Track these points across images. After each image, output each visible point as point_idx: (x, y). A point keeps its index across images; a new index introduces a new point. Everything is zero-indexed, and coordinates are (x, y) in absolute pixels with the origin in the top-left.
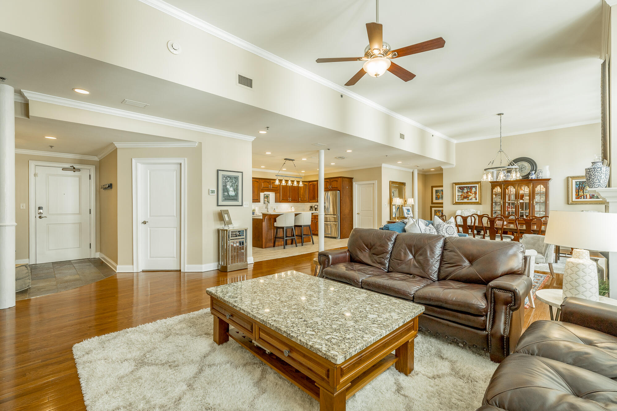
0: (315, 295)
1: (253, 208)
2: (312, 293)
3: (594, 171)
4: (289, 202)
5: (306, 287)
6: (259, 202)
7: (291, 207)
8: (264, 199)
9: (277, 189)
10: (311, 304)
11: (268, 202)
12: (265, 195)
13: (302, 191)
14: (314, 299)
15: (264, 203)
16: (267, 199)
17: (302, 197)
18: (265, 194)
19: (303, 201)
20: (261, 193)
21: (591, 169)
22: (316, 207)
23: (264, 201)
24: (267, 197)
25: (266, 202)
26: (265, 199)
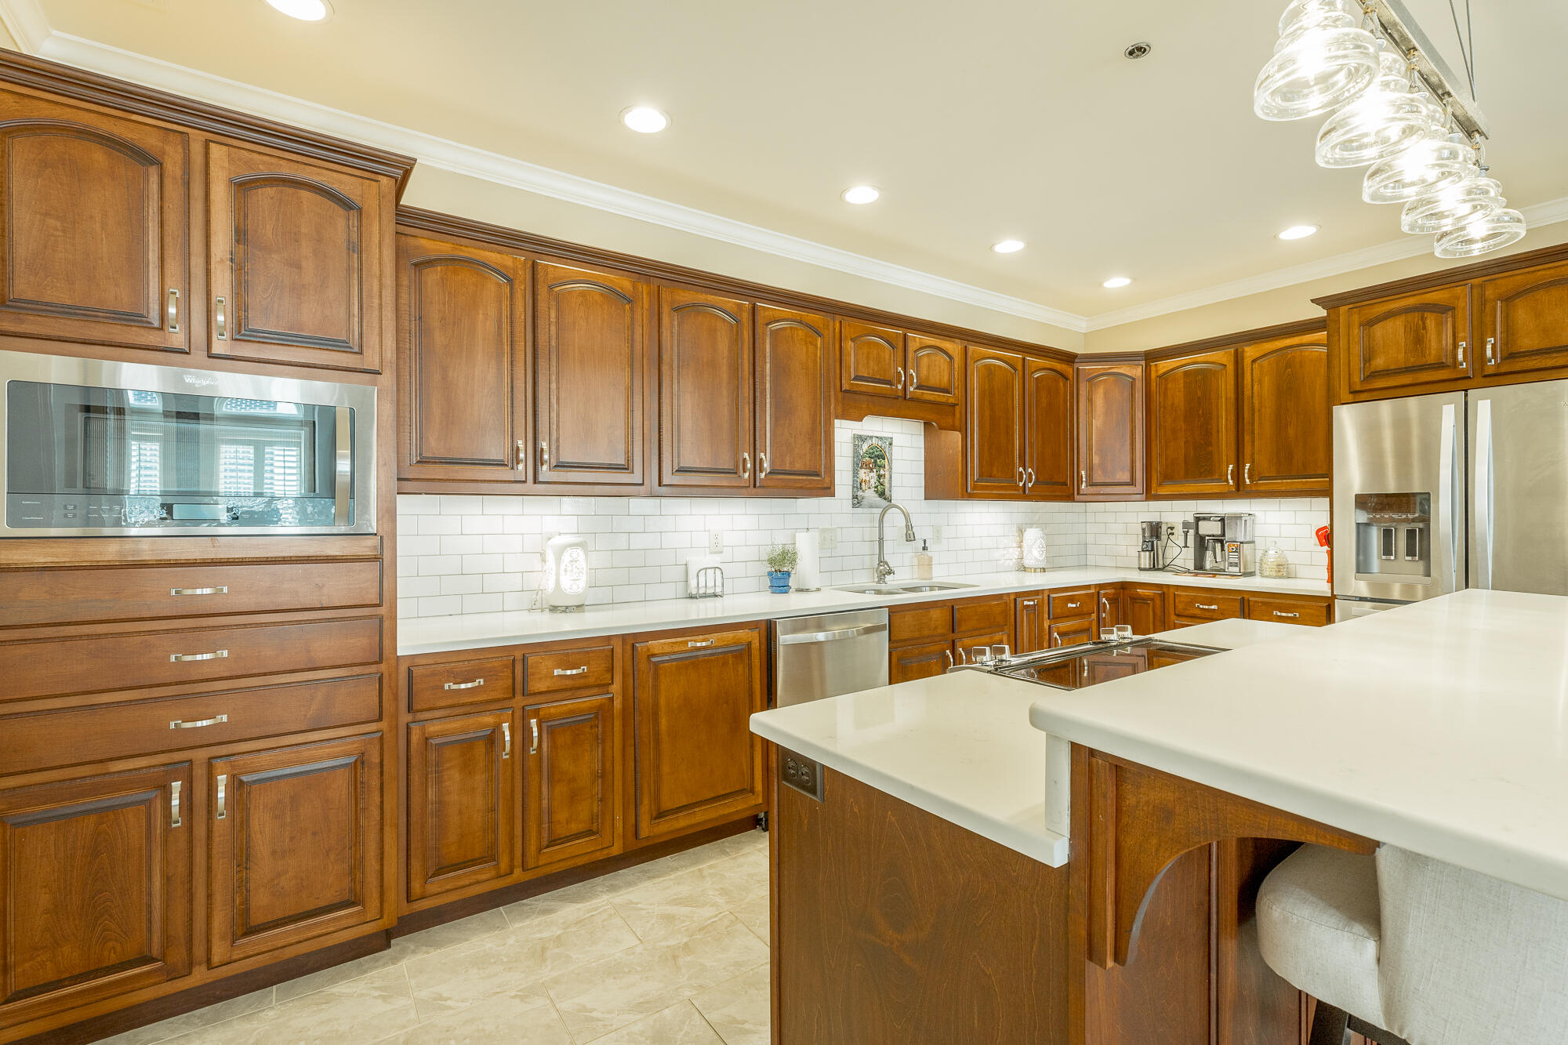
1: (781, 540)
4: (1024, 495)
6: (828, 490)
7: (1021, 531)
8: (855, 474)
9: (952, 401)
11: (882, 494)
12: (865, 447)
13: (1097, 423)
15: (857, 501)
16: (874, 474)
17: (1096, 460)
18: (862, 439)
19: (1106, 491)
20: (837, 423)
22: (1209, 528)
23: (858, 485)
24: (875, 458)
25: (870, 495)
26: (863, 474)
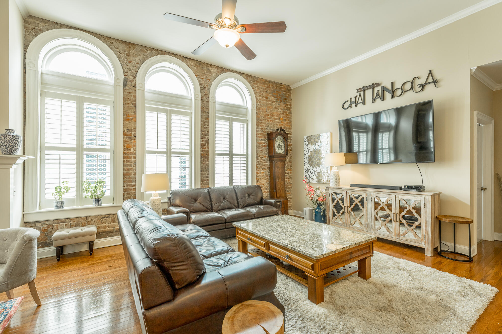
0: (290, 229)
2: (292, 231)
3: (13, 138)
5: (296, 235)
10: (292, 225)
14: (291, 228)
21: (10, 136)
